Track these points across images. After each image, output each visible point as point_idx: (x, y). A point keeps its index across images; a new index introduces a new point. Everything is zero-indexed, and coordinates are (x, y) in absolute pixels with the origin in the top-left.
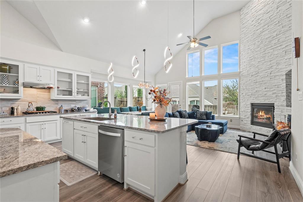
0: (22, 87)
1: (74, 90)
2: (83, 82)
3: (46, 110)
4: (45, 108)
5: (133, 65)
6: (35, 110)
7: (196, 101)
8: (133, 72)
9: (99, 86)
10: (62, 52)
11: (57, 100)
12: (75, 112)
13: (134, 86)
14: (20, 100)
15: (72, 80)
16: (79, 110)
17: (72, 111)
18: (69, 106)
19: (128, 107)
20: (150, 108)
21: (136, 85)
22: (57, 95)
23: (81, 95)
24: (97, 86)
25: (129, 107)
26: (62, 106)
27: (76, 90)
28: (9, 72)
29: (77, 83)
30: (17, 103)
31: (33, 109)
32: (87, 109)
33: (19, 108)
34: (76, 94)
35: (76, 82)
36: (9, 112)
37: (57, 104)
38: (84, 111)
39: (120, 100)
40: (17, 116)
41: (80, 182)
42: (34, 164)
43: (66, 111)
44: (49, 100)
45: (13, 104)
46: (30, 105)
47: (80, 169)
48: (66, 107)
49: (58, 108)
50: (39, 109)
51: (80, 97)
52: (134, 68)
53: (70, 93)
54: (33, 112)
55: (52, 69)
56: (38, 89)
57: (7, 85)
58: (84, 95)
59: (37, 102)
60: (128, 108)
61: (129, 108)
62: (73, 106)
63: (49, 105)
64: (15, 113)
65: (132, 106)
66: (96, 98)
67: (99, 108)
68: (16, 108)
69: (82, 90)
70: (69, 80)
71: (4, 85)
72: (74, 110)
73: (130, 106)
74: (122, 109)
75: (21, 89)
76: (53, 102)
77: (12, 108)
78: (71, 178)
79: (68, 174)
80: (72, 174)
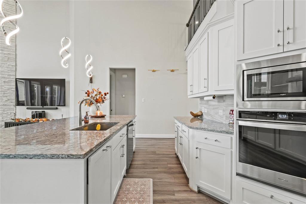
78: (145, 185)
79: (141, 192)
80: (139, 189)
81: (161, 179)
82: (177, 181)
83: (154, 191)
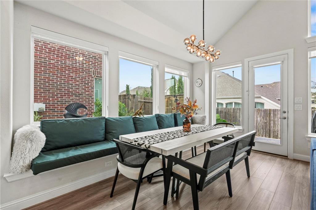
7: (233, 103)
13: (167, 70)
19: (154, 114)
20: (202, 116)
21: (171, 66)
25: (156, 115)
39: (143, 100)
60: (152, 117)
65: (163, 113)
73: (158, 113)
74: (139, 119)
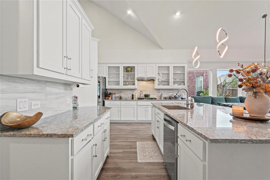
0: (137, 81)
1: (171, 80)
2: (179, 72)
3: (151, 97)
4: (150, 95)
5: (218, 41)
6: (144, 96)
8: (218, 50)
9: (204, 75)
10: (162, 50)
11: (159, 90)
12: (172, 99)
14: (137, 90)
15: (169, 72)
16: (175, 98)
17: (170, 98)
18: (167, 94)
22: (158, 85)
23: (177, 85)
24: (203, 75)
25: (239, 97)
26: (162, 94)
27: (173, 80)
28: (131, 72)
29: (174, 74)
30: (135, 91)
31: (142, 96)
32: (183, 98)
33: (136, 95)
34: (172, 83)
35: (172, 73)
36: (131, 97)
37: (159, 92)
38: (180, 99)
39: (231, 88)
40: (135, 101)
41: (147, 163)
42: (51, 134)
43: (165, 98)
44: (153, 89)
45: (133, 92)
46: (141, 93)
47: (155, 151)
48: (165, 95)
49: (159, 96)
50: (146, 96)
51: (176, 86)
52: (220, 44)
53: (168, 83)
54: (143, 98)
55: (154, 65)
56: (147, 82)
57: (130, 80)
58: (180, 84)
59: (146, 91)
61: (240, 99)
62: (171, 94)
63: (153, 93)
64: (134, 98)
66: (202, 87)
67: (197, 97)
68: (134, 95)
69: (178, 80)
70: (167, 72)
71: (129, 80)
72: (171, 98)
75: (136, 82)
76: (156, 91)
77: (133, 95)
78: (144, 156)
79: (145, 151)
80: (147, 153)
81: (130, 162)
82: (116, 160)
83: (137, 153)
